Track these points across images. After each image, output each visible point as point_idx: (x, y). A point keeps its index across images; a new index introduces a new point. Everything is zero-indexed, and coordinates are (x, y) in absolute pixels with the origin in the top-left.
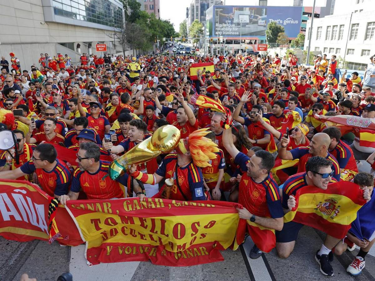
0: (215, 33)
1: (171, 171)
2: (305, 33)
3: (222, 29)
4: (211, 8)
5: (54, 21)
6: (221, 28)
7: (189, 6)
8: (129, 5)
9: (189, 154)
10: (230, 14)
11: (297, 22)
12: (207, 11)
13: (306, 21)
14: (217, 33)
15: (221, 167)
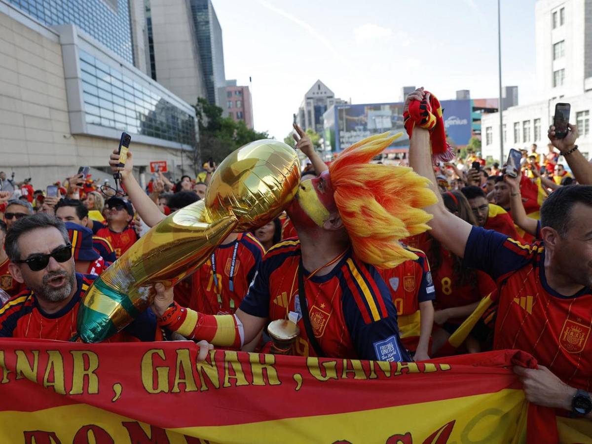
0: (340, 146)
1: (284, 294)
2: (481, 137)
3: (351, 140)
4: (331, 109)
5: (85, 132)
6: (349, 138)
7: (297, 112)
8: (204, 112)
9: (339, 224)
10: (362, 117)
11: (465, 122)
12: (325, 115)
13: (479, 120)
14: (342, 146)
15: (426, 297)
